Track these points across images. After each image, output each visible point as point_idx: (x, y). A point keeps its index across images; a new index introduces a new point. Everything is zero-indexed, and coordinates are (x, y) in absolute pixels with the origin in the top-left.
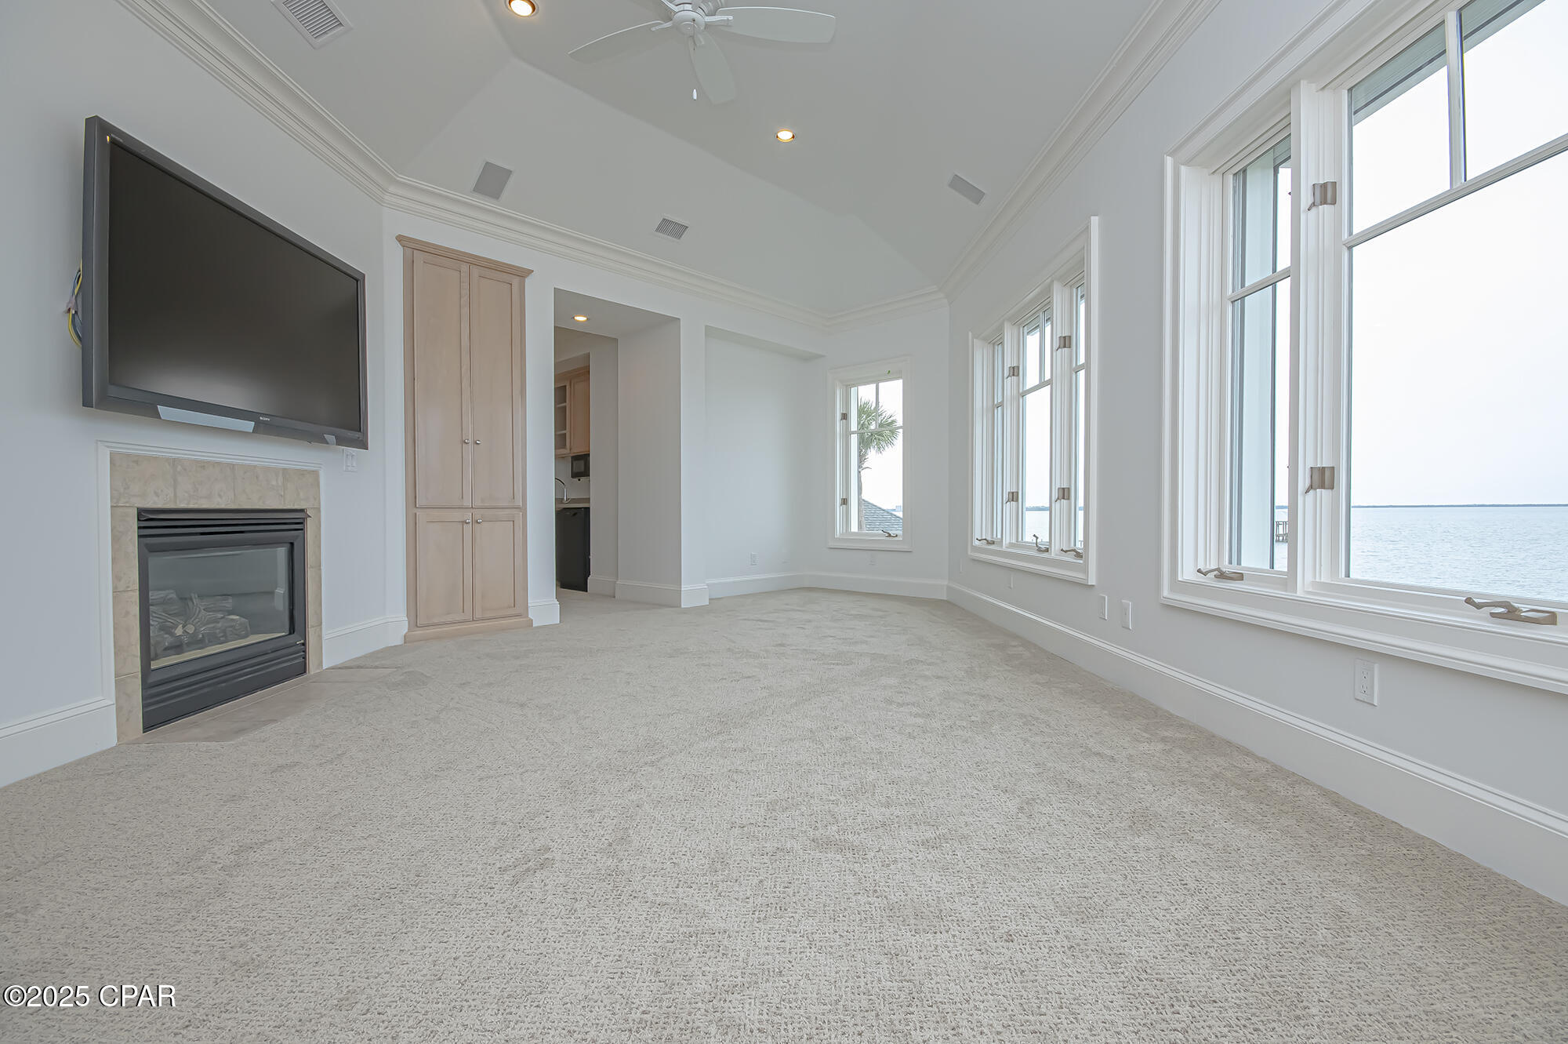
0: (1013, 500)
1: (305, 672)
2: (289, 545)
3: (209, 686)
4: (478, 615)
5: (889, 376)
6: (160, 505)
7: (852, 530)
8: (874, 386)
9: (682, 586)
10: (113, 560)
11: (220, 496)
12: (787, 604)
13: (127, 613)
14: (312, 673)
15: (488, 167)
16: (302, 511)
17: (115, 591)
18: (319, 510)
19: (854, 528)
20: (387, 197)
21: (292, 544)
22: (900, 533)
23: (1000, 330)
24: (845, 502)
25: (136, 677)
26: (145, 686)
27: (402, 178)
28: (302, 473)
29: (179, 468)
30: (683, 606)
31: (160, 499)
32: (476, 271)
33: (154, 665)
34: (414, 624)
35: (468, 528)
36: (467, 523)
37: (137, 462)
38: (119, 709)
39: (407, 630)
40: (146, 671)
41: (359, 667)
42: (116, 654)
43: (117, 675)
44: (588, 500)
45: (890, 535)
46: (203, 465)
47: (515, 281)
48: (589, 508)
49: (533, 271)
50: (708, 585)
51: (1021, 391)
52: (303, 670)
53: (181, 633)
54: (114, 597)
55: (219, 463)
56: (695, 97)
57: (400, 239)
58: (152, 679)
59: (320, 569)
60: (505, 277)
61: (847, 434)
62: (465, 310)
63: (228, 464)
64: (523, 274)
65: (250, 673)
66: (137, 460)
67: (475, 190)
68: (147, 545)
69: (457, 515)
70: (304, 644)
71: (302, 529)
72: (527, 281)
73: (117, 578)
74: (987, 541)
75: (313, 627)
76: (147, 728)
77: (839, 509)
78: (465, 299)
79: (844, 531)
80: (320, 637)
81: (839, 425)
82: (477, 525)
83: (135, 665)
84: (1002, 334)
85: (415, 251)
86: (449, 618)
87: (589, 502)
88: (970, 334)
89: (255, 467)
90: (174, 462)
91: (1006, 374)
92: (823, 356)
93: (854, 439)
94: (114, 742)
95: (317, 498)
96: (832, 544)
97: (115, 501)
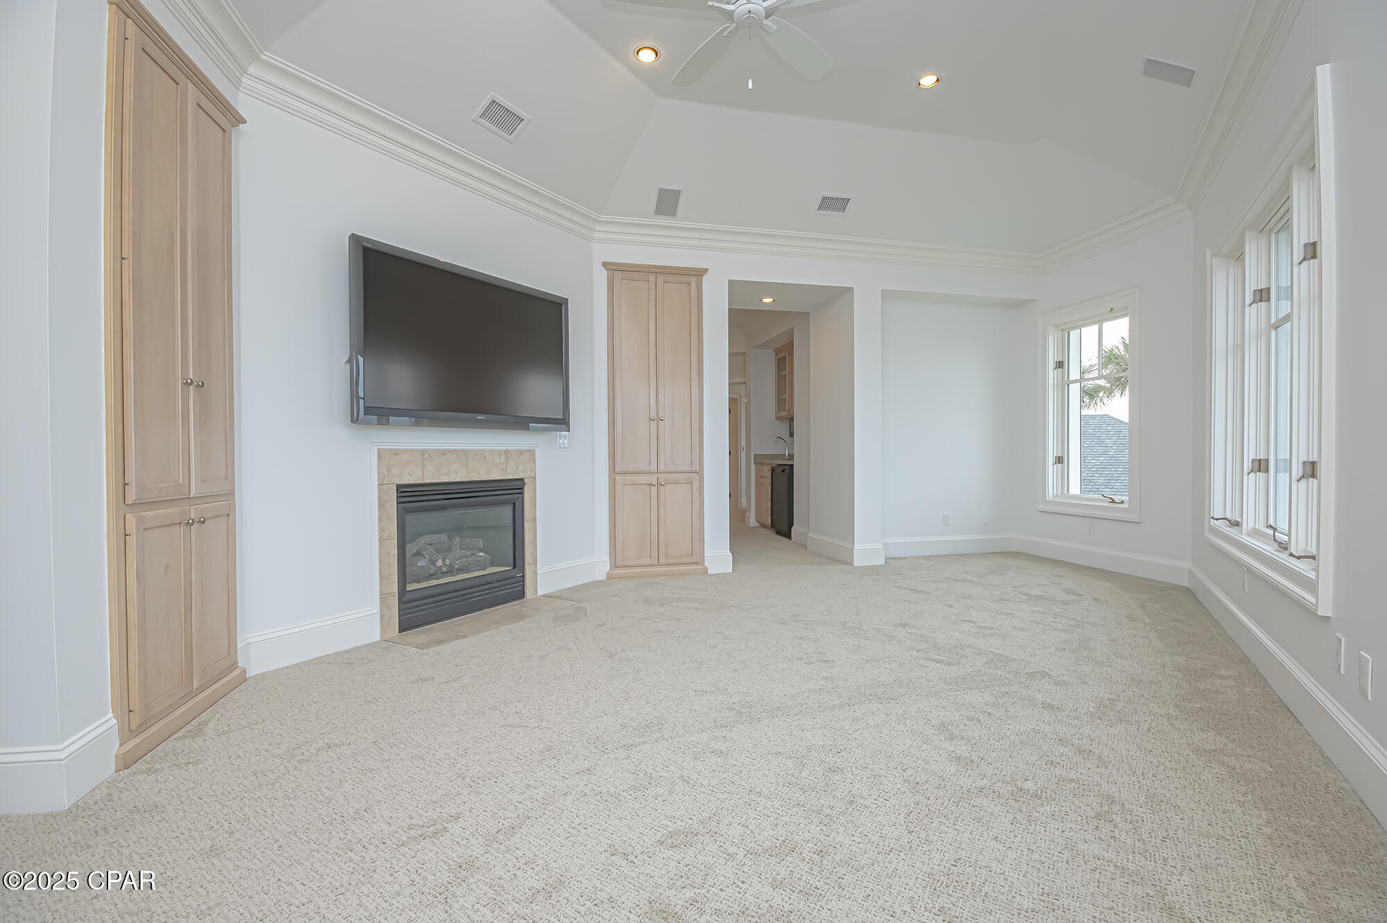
0: (1260, 471)
1: (524, 597)
2: (512, 505)
3: (449, 603)
4: (662, 560)
5: (1113, 314)
6: (412, 482)
7: (1071, 492)
8: (1096, 327)
9: (855, 545)
10: (380, 519)
11: (456, 473)
12: (966, 572)
13: (389, 553)
14: (528, 598)
15: (662, 192)
16: (522, 480)
17: (381, 539)
18: (534, 478)
19: (1075, 489)
20: (596, 235)
21: (514, 504)
22: (1126, 498)
23: (1241, 244)
24: (1059, 460)
25: (395, 596)
26: (401, 602)
27: (603, 218)
28: (521, 452)
29: (426, 456)
30: (856, 564)
31: (412, 477)
32: (661, 278)
33: (409, 587)
34: (614, 565)
35: (654, 489)
36: (653, 485)
37: (396, 454)
38: (382, 616)
39: (609, 569)
40: (402, 591)
41: (558, 597)
42: (380, 580)
43: (381, 594)
44: (791, 457)
45: (1113, 501)
46: (444, 453)
47: (693, 281)
48: (793, 465)
49: (708, 269)
50: (883, 544)
51: (1273, 321)
52: (521, 595)
53: (441, 564)
54: (380, 543)
55: (455, 450)
56: (750, 87)
57: (605, 264)
58: (407, 597)
59: (536, 522)
60: (685, 279)
61: (1065, 384)
62: (652, 312)
63: (463, 451)
64: (700, 273)
65: (479, 596)
66: (396, 453)
67: (657, 213)
68: (404, 509)
69: (645, 479)
70: (523, 576)
71: (521, 493)
72: (704, 278)
73: (382, 530)
74: (1229, 521)
75: (529, 564)
76: (401, 630)
77: (1052, 469)
78: (653, 302)
79: (1060, 493)
80: (535, 572)
81: (1052, 375)
82: (661, 487)
83: (395, 588)
84: (1243, 246)
85: (615, 272)
86: (639, 562)
87: (793, 460)
88: (1208, 251)
89: (483, 450)
90: (423, 452)
91: (1249, 299)
92: (1033, 300)
93: (1075, 390)
94: (377, 637)
95: (533, 469)
96: (1043, 507)
97: (381, 480)
